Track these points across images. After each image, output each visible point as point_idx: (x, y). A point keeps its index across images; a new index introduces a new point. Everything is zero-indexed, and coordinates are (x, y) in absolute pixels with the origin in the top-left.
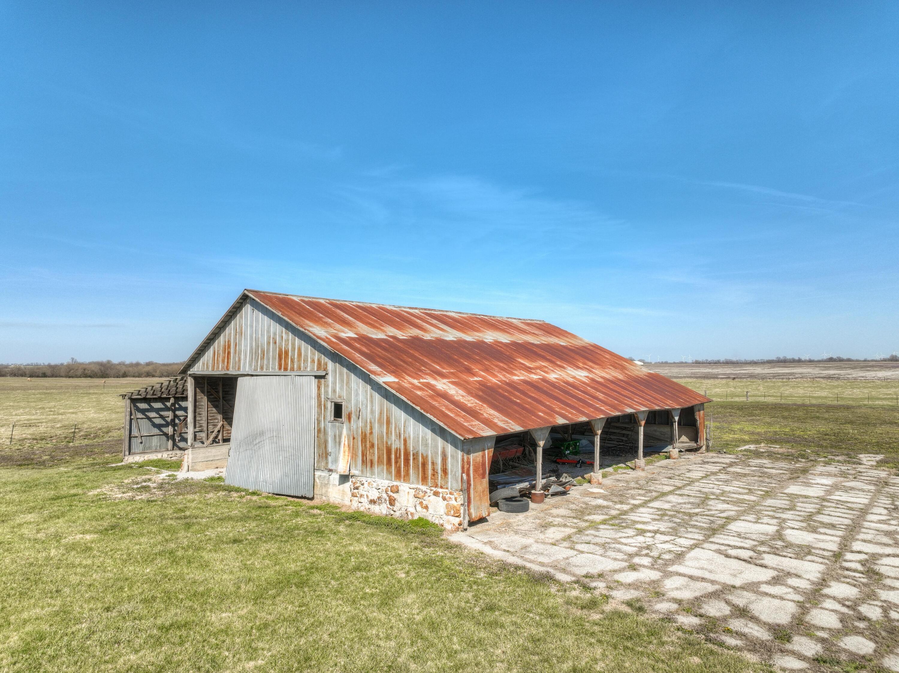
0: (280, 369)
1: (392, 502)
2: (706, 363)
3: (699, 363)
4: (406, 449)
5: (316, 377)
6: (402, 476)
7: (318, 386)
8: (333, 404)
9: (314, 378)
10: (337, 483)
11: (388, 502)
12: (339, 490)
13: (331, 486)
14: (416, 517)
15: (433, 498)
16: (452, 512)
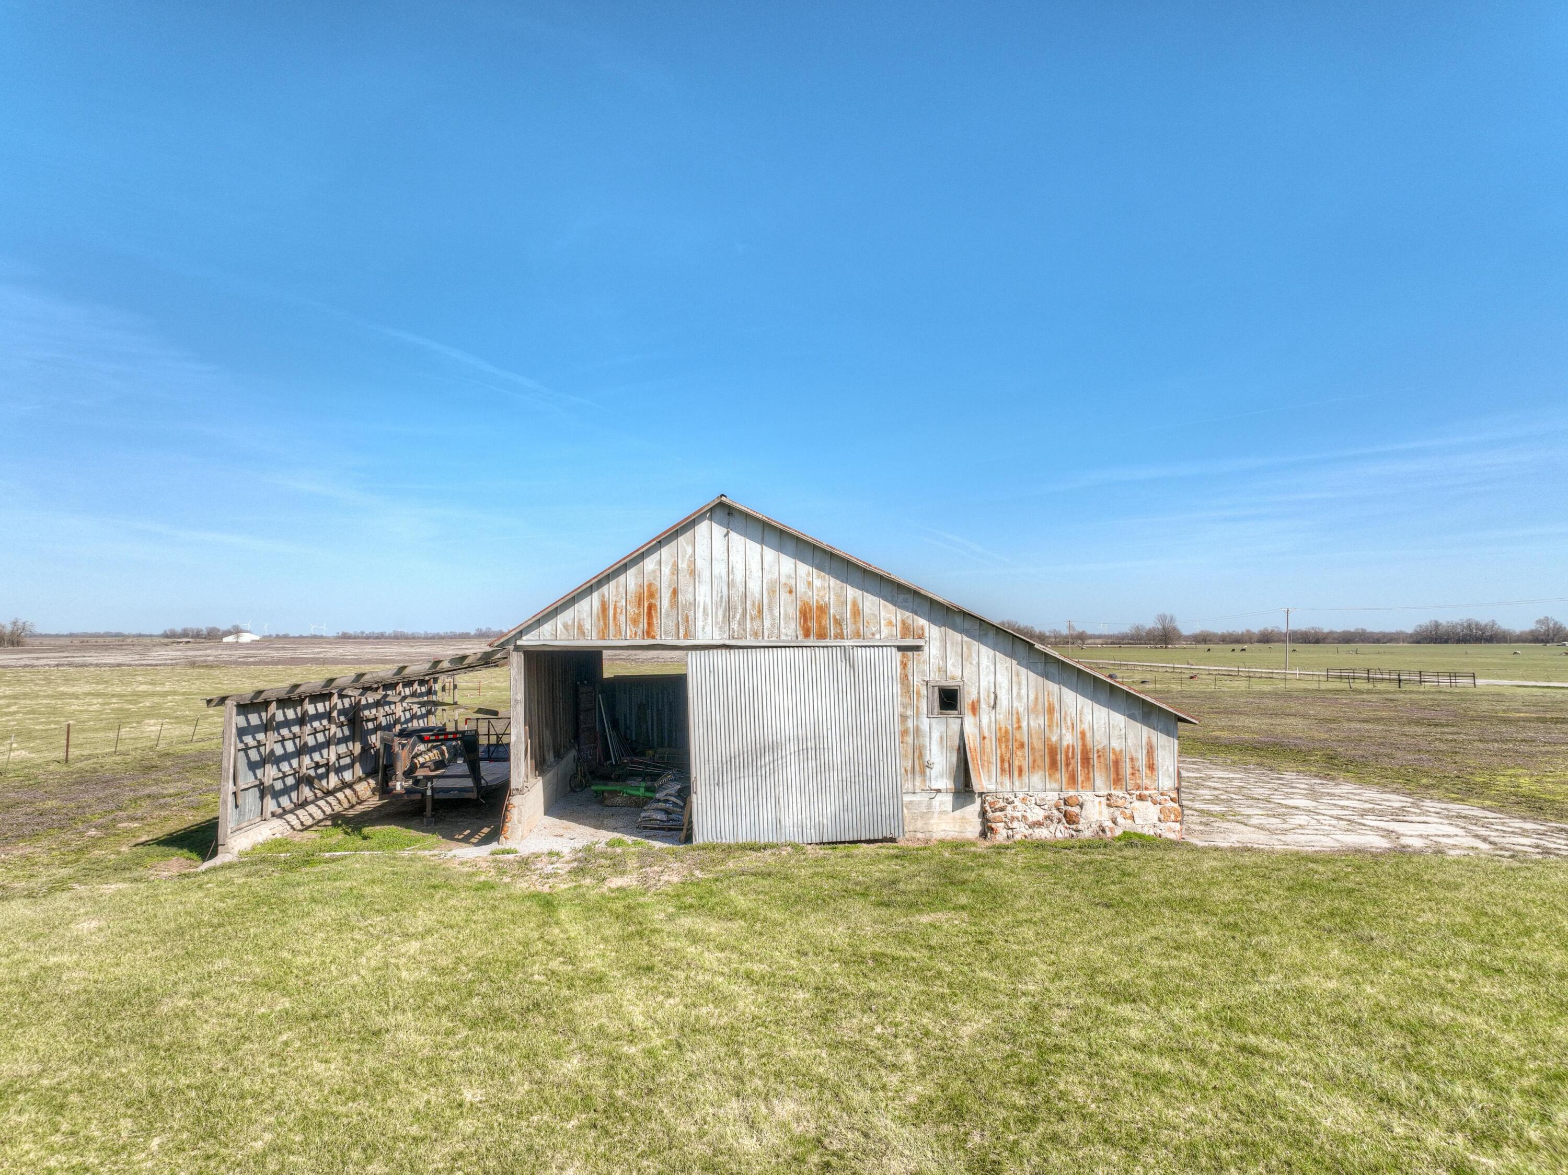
0: (807, 635)
1: (1070, 819)
2: (362, 638)
3: (349, 637)
4: (1084, 745)
5: (900, 648)
6: (1080, 782)
7: (902, 662)
8: (936, 689)
9: (894, 650)
10: (950, 809)
11: (1064, 820)
12: (954, 818)
13: (936, 815)
14: (1118, 832)
15: (1137, 804)
16: (1173, 817)
